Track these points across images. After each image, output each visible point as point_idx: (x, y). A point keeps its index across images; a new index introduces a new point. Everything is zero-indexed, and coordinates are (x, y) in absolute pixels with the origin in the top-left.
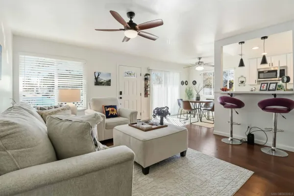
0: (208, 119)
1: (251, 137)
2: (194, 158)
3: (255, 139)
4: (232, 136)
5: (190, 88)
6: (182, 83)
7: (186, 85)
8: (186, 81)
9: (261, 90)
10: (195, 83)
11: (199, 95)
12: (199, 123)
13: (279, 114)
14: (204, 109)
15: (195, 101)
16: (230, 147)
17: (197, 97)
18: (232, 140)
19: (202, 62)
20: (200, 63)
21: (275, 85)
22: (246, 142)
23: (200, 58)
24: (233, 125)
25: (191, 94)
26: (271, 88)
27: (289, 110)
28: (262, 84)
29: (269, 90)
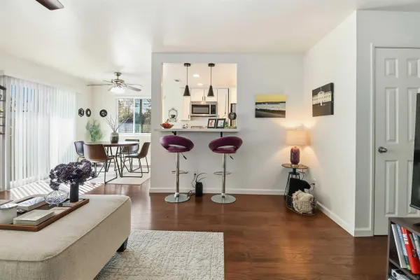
0: (131, 171)
1: (199, 186)
2: (143, 246)
3: (204, 189)
4: (178, 190)
5: (95, 122)
6: (81, 112)
7: (89, 116)
8: (88, 110)
9: (208, 127)
10: (103, 113)
11: (117, 134)
12: (119, 180)
13: (227, 155)
14: (126, 157)
15: (110, 143)
16: (176, 206)
17: (114, 138)
18: (178, 196)
19: (122, 81)
20: (118, 83)
21: (223, 121)
22: (193, 194)
23: (118, 74)
24: (180, 175)
25: (97, 133)
26: (219, 125)
27: (236, 149)
28: (209, 120)
29: (217, 128)
